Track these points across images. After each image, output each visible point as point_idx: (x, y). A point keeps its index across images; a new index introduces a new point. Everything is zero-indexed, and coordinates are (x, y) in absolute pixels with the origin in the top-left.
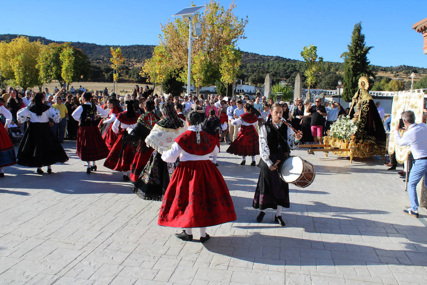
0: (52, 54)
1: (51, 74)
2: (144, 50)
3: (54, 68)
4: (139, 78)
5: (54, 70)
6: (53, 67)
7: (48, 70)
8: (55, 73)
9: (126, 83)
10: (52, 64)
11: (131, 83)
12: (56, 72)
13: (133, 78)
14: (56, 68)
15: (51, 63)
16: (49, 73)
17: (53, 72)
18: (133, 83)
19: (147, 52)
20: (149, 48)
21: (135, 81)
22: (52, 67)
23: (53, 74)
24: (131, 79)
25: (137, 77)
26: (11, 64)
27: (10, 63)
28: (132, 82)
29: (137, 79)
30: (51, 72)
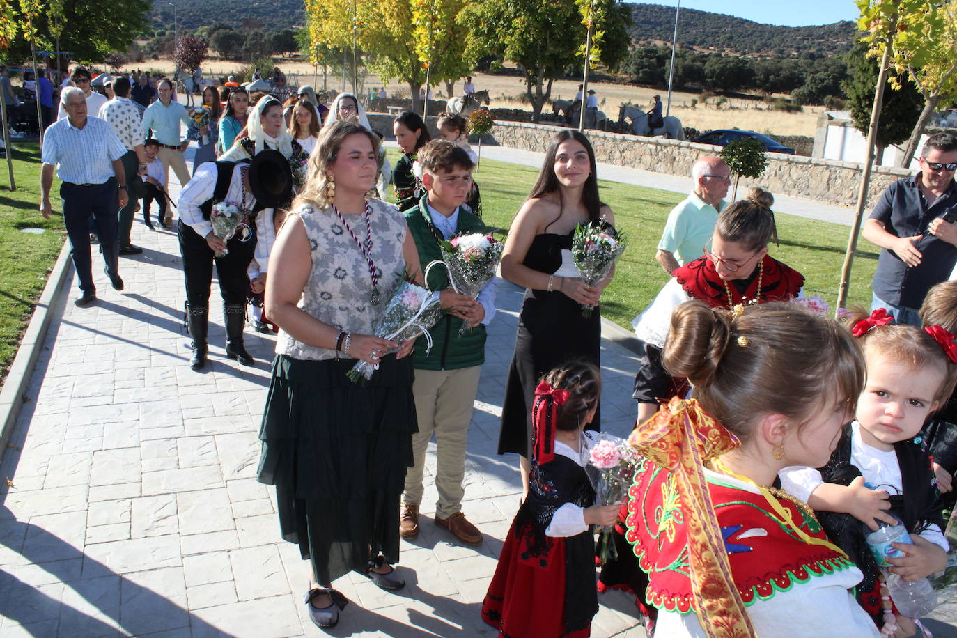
2: (637, 15)
3: (516, 22)
4: (641, 75)
5: (516, 28)
6: (516, 17)
8: (519, 40)
9: (609, 83)
10: (511, 9)
11: (620, 85)
12: (521, 34)
13: (626, 73)
14: (523, 23)
18: (625, 84)
19: (642, 19)
20: (647, 10)
21: (628, 80)
22: (509, 20)
24: (620, 75)
25: (634, 72)
26: (385, 9)
27: (382, 8)
28: (622, 81)
29: (634, 77)
30: (505, 36)
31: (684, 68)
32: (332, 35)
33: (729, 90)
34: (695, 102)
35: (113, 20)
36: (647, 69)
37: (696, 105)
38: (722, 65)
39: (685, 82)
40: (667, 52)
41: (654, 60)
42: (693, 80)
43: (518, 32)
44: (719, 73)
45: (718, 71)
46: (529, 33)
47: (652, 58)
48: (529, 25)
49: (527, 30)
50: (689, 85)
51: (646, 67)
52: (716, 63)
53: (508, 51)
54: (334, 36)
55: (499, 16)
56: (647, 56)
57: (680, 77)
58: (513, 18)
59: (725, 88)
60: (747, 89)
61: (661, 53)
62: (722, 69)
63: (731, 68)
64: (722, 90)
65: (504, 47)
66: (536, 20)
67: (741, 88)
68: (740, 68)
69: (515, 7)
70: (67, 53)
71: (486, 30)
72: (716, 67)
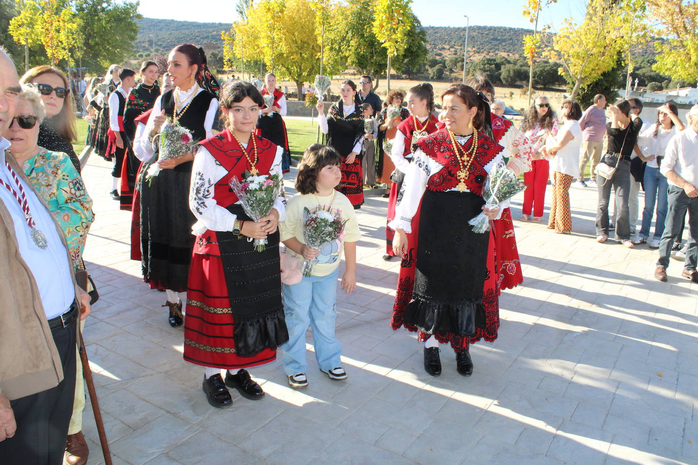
0: (352, 14)
1: (347, 55)
2: (487, 34)
3: (352, 43)
5: (352, 46)
7: (342, 48)
8: (355, 53)
10: (350, 35)
12: (356, 50)
14: (356, 43)
15: (347, 33)
16: (342, 53)
17: (350, 50)
20: (495, 31)
22: (348, 42)
23: (351, 55)
30: (346, 51)
31: (514, 71)
32: (246, 53)
33: (547, 86)
34: (512, 94)
35: (113, 47)
36: (488, 73)
37: (513, 96)
38: (541, 69)
39: (515, 81)
40: (503, 60)
41: (493, 66)
42: (521, 80)
43: (353, 49)
44: (540, 74)
45: (538, 73)
46: (361, 48)
47: (492, 65)
48: (360, 44)
49: (359, 46)
50: (518, 83)
51: (487, 71)
52: (537, 67)
53: (349, 60)
54: (248, 54)
55: (344, 39)
56: (488, 63)
57: (511, 77)
58: (351, 40)
59: (545, 85)
60: (560, 85)
61: (498, 61)
62: (541, 71)
63: (547, 71)
64: (542, 86)
65: (346, 58)
66: (365, 41)
67: (555, 85)
68: (554, 70)
69: (352, 33)
70: (85, 68)
71: (337, 48)
72: (537, 70)
